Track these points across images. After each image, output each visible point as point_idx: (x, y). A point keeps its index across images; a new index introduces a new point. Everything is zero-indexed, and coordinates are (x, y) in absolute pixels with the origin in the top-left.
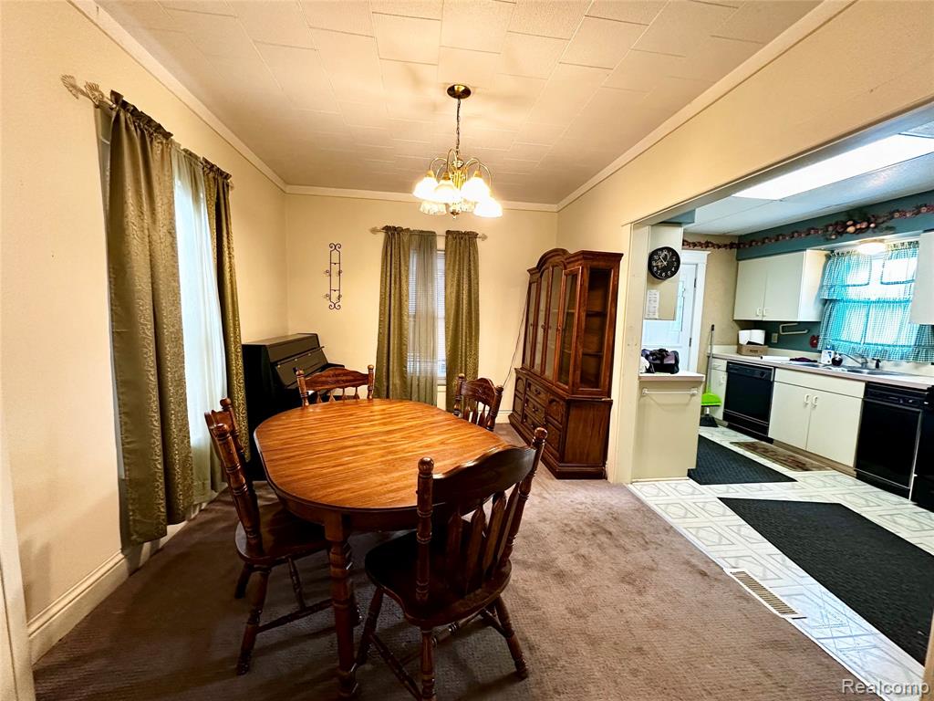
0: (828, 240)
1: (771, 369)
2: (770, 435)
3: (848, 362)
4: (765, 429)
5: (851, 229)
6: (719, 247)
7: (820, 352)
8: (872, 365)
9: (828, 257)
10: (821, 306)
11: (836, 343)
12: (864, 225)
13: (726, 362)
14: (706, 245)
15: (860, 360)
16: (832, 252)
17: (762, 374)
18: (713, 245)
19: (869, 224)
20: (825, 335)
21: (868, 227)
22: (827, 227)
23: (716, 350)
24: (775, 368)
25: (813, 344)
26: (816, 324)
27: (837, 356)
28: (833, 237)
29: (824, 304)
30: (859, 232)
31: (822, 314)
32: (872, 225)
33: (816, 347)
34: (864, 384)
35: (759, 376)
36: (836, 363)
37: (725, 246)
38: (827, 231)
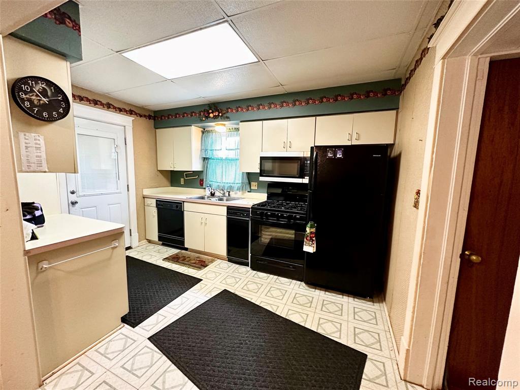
0: (202, 121)
1: (181, 203)
2: (186, 246)
3: (217, 194)
4: (183, 243)
5: (211, 115)
6: (141, 116)
7: (205, 189)
8: (227, 194)
9: (203, 133)
10: (202, 162)
11: (211, 183)
12: (217, 114)
13: (155, 200)
14: (131, 112)
15: (222, 192)
16: (204, 129)
17: (177, 207)
18: (136, 114)
19: (219, 113)
20: (206, 178)
21: (219, 115)
22: (200, 112)
23: (146, 192)
24: (184, 202)
25: (201, 184)
26: (201, 172)
27: (212, 191)
28: (204, 119)
29: (204, 161)
30: (215, 117)
31: (204, 166)
32: (220, 114)
33: (203, 186)
34: (226, 207)
35: (175, 209)
36: (213, 195)
37: (145, 116)
38: (201, 115)
